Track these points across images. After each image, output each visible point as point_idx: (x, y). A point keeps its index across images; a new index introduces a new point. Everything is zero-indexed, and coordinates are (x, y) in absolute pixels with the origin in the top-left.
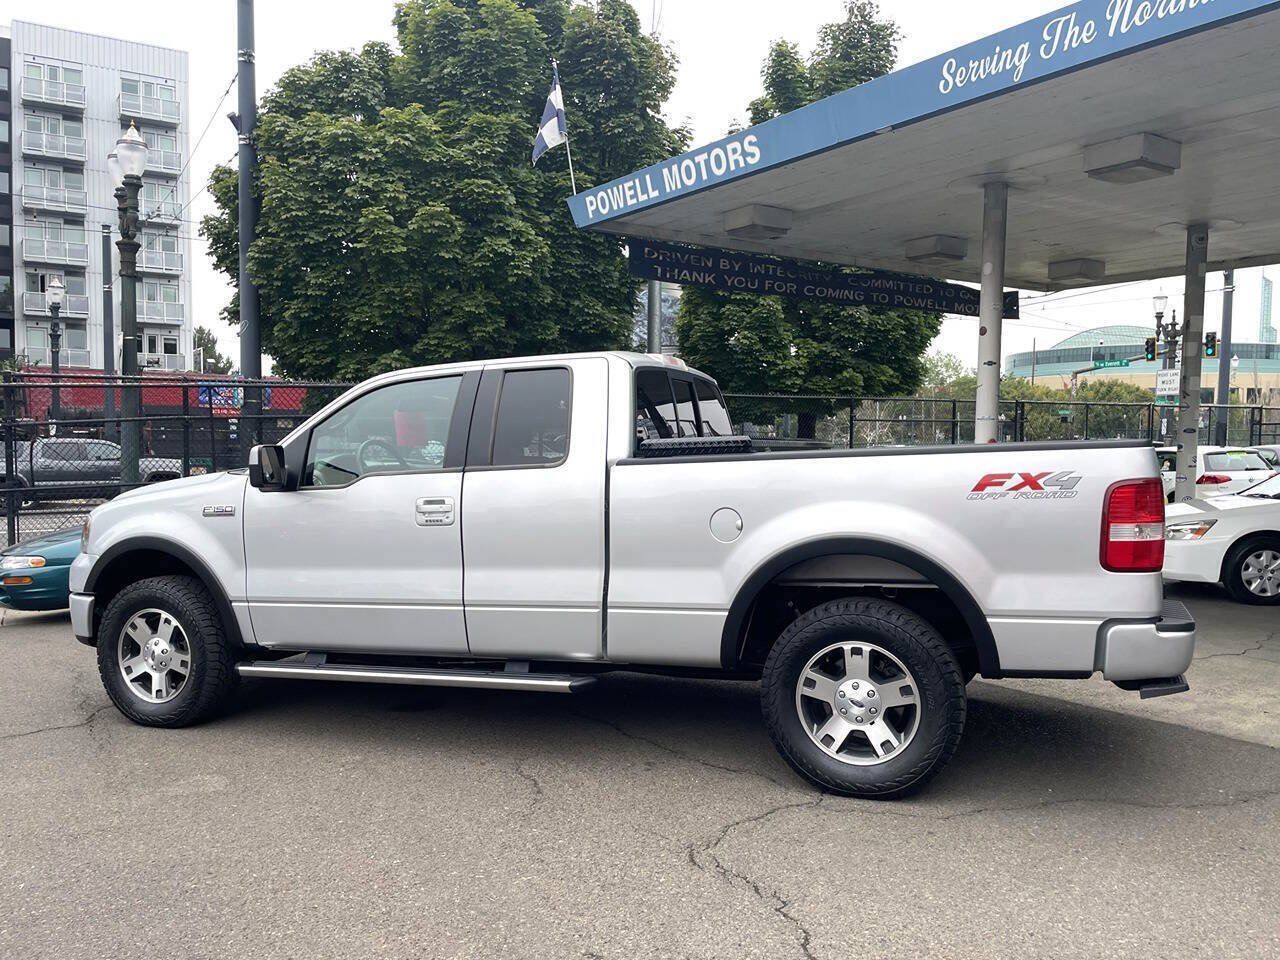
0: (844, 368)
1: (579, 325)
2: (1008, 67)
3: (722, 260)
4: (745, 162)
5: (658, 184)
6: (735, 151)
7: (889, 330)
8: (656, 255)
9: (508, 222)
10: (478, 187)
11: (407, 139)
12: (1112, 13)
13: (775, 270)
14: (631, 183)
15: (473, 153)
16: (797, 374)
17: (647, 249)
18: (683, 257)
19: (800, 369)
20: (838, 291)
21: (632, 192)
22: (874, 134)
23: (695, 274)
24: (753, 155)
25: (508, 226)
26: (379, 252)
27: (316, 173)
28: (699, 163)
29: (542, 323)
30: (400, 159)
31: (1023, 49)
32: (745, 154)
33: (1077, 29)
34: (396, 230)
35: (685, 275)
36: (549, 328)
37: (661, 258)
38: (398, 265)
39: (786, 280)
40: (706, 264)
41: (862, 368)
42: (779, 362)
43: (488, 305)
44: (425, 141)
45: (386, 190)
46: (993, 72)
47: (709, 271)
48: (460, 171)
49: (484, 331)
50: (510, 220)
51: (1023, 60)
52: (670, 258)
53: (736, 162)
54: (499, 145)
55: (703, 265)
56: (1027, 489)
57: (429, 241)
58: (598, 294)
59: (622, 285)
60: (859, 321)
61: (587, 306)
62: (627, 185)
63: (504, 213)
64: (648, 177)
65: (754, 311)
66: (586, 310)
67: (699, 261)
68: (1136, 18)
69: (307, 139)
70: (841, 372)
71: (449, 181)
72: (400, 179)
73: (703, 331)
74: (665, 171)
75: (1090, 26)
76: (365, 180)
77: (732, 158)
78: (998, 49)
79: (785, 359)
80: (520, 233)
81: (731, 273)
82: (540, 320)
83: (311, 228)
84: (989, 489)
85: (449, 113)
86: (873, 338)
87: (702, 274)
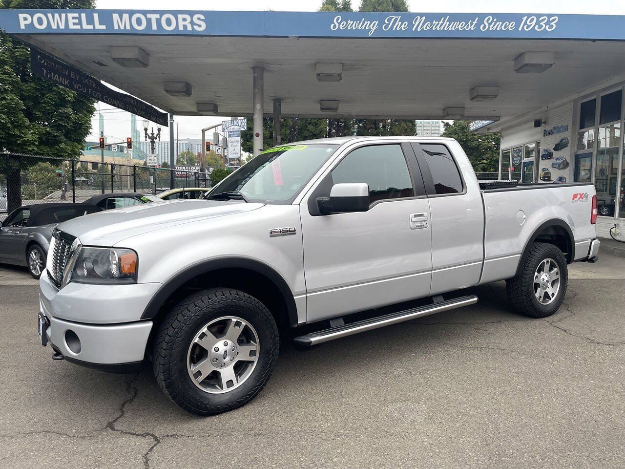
2: (367, 28)
3: (71, 72)
4: (193, 28)
5: (107, 23)
6: (185, 20)
8: (43, 61)
12: (415, 22)
18: (55, 66)
21: (77, 21)
22: (287, 37)
24: (200, 26)
28: (150, 19)
31: (375, 23)
32: (192, 23)
33: (400, 23)
35: (56, 77)
37: (46, 64)
46: (359, 28)
47: (67, 78)
51: (375, 28)
52: (50, 65)
53: (185, 26)
55: (64, 73)
62: (70, 16)
64: (96, 15)
67: (62, 70)
68: (424, 27)
74: (116, 15)
75: (406, 24)
77: (181, 23)
78: (363, 19)
81: (75, 81)
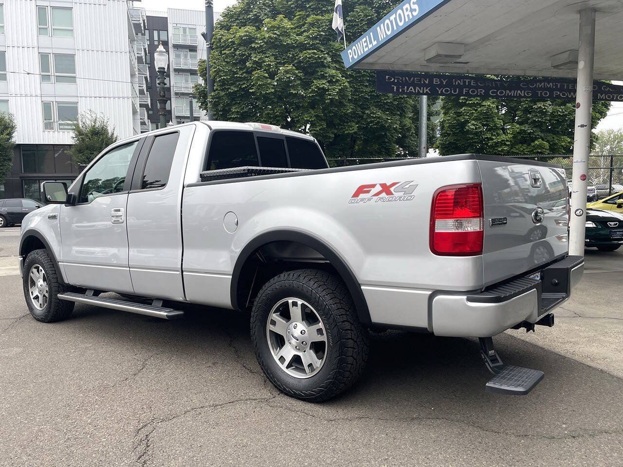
0: (536, 139)
1: (368, 123)
3: (435, 79)
4: (412, 15)
5: (376, 37)
6: (407, 9)
7: (566, 115)
8: (393, 79)
9: (326, 72)
10: (309, 54)
11: (275, 34)
13: (470, 83)
14: (365, 39)
15: (308, 37)
16: (505, 144)
17: (387, 76)
18: (410, 79)
19: (507, 141)
20: (513, 92)
21: (366, 44)
23: (417, 88)
24: (415, 10)
25: (326, 73)
26: (261, 93)
27: (234, 57)
28: (392, 20)
29: (349, 124)
30: (272, 44)
32: (412, 10)
34: (269, 81)
35: (411, 89)
36: (351, 127)
37: (396, 81)
38: (271, 99)
39: (477, 87)
40: (424, 82)
41: (549, 138)
42: (494, 137)
43: (317, 116)
44: (286, 34)
45: (264, 62)
47: (426, 86)
48: (303, 47)
49: (315, 130)
50: (328, 70)
52: (402, 80)
53: (408, 16)
54: (322, 31)
55: (422, 83)
56: (384, 195)
57: (286, 85)
58: (381, 106)
59: (395, 100)
60: (545, 111)
61: (373, 113)
62: (363, 41)
63: (324, 66)
64: (371, 34)
65: (479, 109)
66: (372, 115)
67: (420, 81)
69: (230, 40)
70: (533, 141)
71: (295, 53)
72: (273, 55)
73: (451, 123)
74: (378, 28)
76: (255, 57)
77: (406, 14)
79: (498, 136)
80: (333, 76)
81: (441, 86)
82: (347, 122)
83: (232, 84)
84: (362, 196)
85: (300, 18)
86: (555, 120)
87: (422, 88)
